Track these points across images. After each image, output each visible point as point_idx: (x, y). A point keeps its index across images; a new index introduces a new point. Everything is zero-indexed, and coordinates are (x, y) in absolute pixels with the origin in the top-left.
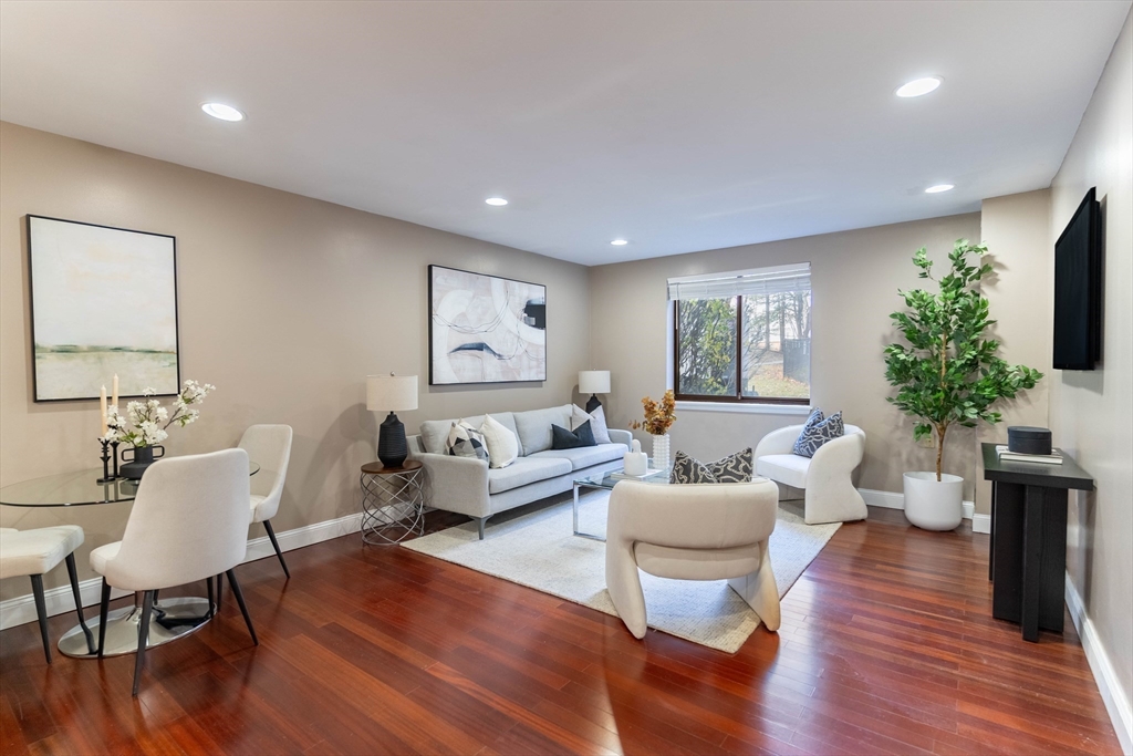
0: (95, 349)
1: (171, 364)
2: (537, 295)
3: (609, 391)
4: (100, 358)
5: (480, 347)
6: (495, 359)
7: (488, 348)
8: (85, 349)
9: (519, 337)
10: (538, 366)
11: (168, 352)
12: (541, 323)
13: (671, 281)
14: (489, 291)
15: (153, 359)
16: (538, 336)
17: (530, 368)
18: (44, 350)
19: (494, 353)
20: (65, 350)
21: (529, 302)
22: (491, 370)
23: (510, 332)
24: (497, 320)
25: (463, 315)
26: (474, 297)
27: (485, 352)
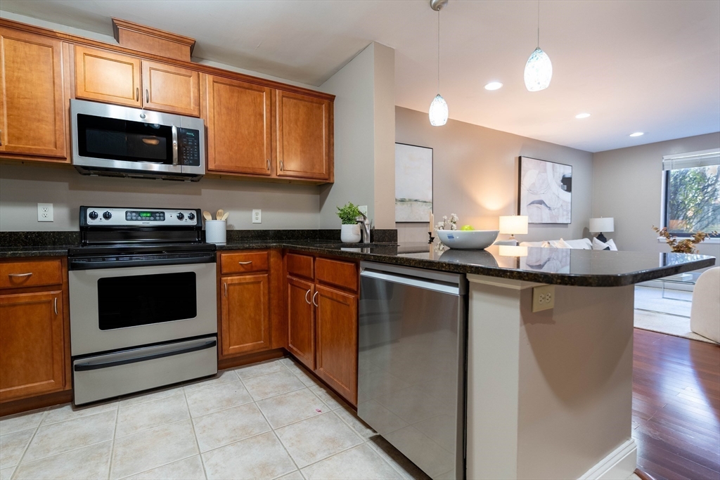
1: (431, 208)
2: (567, 171)
3: (613, 231)
4: (411, 205)
5: (541, 202)
6: (547, 210)
7: (544, 203)
8: (407, 200)
9: (558, 197)
10: (567, 215)
11: (430, 202)
12: (569, 189)
13: (665, 157)
14: (546, 170)
15: (425, 205)
16: (567, 196)
17: (563, 216)
18: (397, 200)
19: (547, 206)
20: (402, 201)
21: (564, 176)
22: (545, 216)
23: (554, 194)
24: (549, 187)
25: (534, 184)
26: (539, 173)
27: (543, 206)
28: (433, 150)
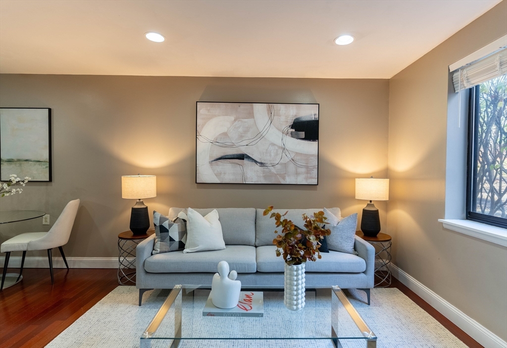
0: (19, 160)
1: (47, 167)
2: (309, 113)
4: (20, 164)
5: (242, 157)
6: (257, 167)
7: (249, 157)
8: (16, 160)
9: (285, 148)
11: (45, 162)
12: (312, 136)
14: (251, 115)
15: (39, 165)
16: (309, 146)
17: (298, 175)
18: (3, 161)
19: (256, 162)
20: (10, 161)
21: (297, 119)
22: (253, 174)
23: (273, 144)
24: (260, 136)
25: (225, 134)
26: (235, 120)
27: (246, 161)
28: (50, 110)
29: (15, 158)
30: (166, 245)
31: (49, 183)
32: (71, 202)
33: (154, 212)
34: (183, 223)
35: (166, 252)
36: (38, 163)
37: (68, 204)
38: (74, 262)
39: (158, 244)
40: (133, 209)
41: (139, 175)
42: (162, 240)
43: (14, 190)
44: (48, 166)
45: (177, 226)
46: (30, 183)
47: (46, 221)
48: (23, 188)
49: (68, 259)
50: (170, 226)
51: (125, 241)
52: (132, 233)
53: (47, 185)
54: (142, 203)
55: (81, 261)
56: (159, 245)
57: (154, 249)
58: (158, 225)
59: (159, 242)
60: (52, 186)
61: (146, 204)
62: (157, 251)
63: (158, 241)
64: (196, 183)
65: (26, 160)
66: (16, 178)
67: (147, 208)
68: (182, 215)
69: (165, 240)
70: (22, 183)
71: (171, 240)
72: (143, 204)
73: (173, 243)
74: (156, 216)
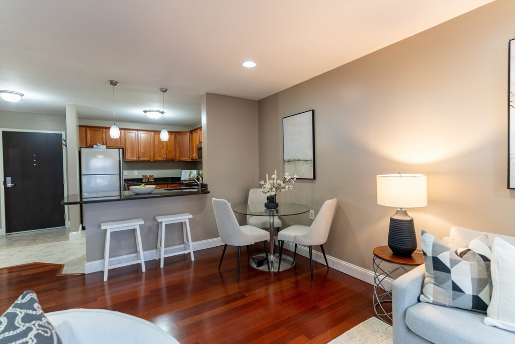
0: (294, 160)
8: (292, 161)
11: (310, 161)
18: (286, 161)
20: (289, 161)
28: (313, 111)
29: (292, 159)
30: (446, 295)
31: (313, 181)
32: (326, 202)
33: (423, 233)
34: (483, 263)
35: (444, 306)
36: (306, 162)
37: (324, 204)
38: (334, 262)
39: (430, 288)
40: (392, 220)
41: (399, 173)
42: (438, 283)
43: (287, 187)
44: (312, 164)
45: (469, 267)
46: (298, 180)
47: (312, 216)
48: (293, 185)
49: (328, 257)
50: (454, 263)
51: (380, 260)
52: (390, 252)
53: (312, 183)
54: (405, 213)
55: (339, 264)
56: (432, 290)
57: (422, 293)
58: (430, 254)
59: (433, 285)
60: (315, 183)
61: (412, 215)
62: (429, 299)
63: (431, 283)
64: (508, 187)
65: (298, 160)
66: (288, 176)
67: (412, 221)
68: (478, 246)
69: (444, 285)
70: (292, 180)
71: (456, 288)
72: (407, 214)
73: (459, 296)
74: (426, 240)
